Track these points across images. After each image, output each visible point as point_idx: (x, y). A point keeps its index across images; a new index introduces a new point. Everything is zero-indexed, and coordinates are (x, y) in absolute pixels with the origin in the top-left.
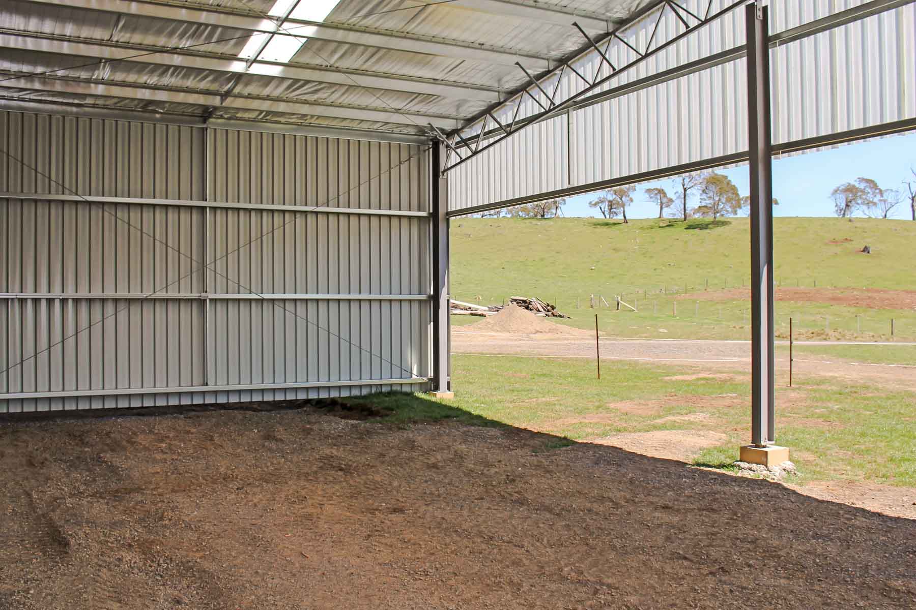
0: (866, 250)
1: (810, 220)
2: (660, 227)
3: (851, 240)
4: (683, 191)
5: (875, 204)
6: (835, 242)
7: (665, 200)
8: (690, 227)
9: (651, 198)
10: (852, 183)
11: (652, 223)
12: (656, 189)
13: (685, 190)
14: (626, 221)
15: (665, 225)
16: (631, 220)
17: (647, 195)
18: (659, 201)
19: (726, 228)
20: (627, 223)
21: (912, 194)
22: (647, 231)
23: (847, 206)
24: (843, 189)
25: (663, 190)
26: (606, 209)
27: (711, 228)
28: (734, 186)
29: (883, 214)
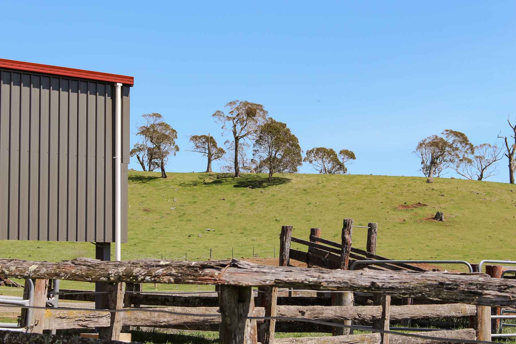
0: (438, 217)
1: (382, 179)
2: (205, 184)
3: (425, 205)
4: (234, 140)
5: (470, 161)
6: (405, 206)
7: (214, 151)
8: (241, 184)
9: (198, 147)
10: (440, 136)
11: (196, 179)
12: (205, 137)
13: (237, 139)
14: (164, 176)
15: (211, 181)
16: (170, 173)
17: (192, 144)
18: (207, 151)
19: (283, 187)
20: (166, 177)
21: (509, 151)
22: (189, 188)
23: (433, 163)
24: (430, 143)
25: (212, 138)
26: (146, 159)
27: (264, 187)
28: (293, 136)
29: (479, 174)
